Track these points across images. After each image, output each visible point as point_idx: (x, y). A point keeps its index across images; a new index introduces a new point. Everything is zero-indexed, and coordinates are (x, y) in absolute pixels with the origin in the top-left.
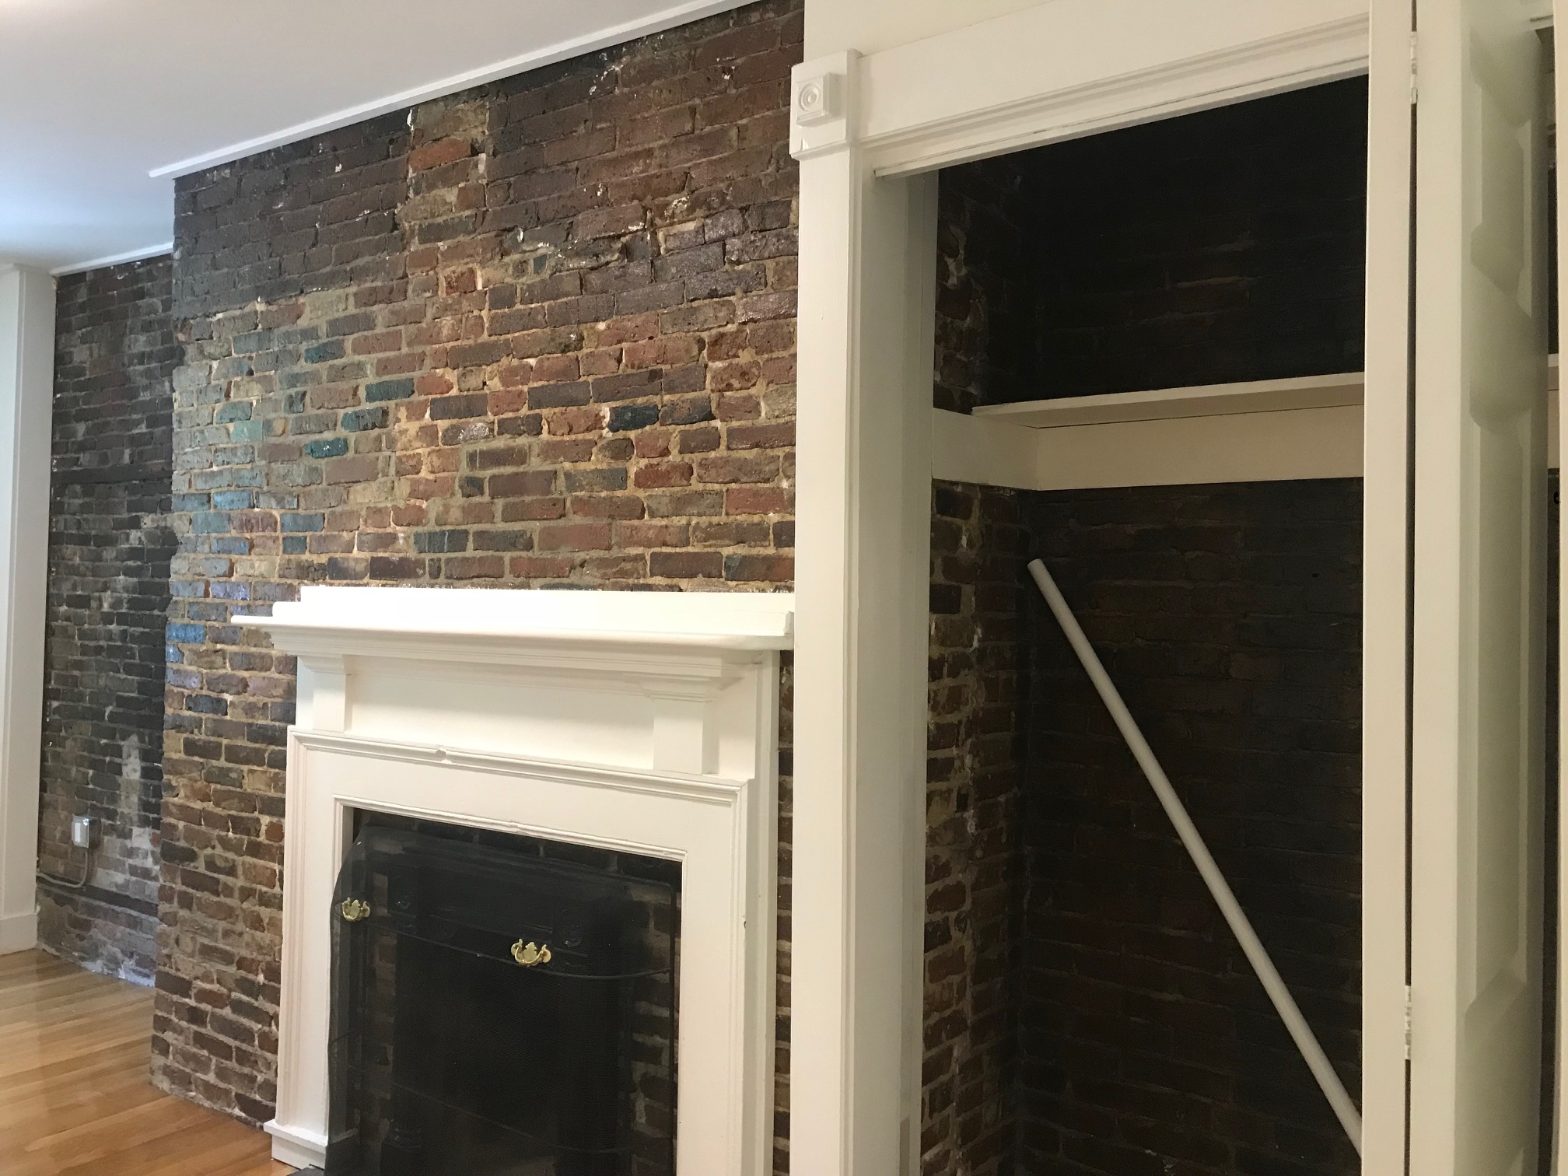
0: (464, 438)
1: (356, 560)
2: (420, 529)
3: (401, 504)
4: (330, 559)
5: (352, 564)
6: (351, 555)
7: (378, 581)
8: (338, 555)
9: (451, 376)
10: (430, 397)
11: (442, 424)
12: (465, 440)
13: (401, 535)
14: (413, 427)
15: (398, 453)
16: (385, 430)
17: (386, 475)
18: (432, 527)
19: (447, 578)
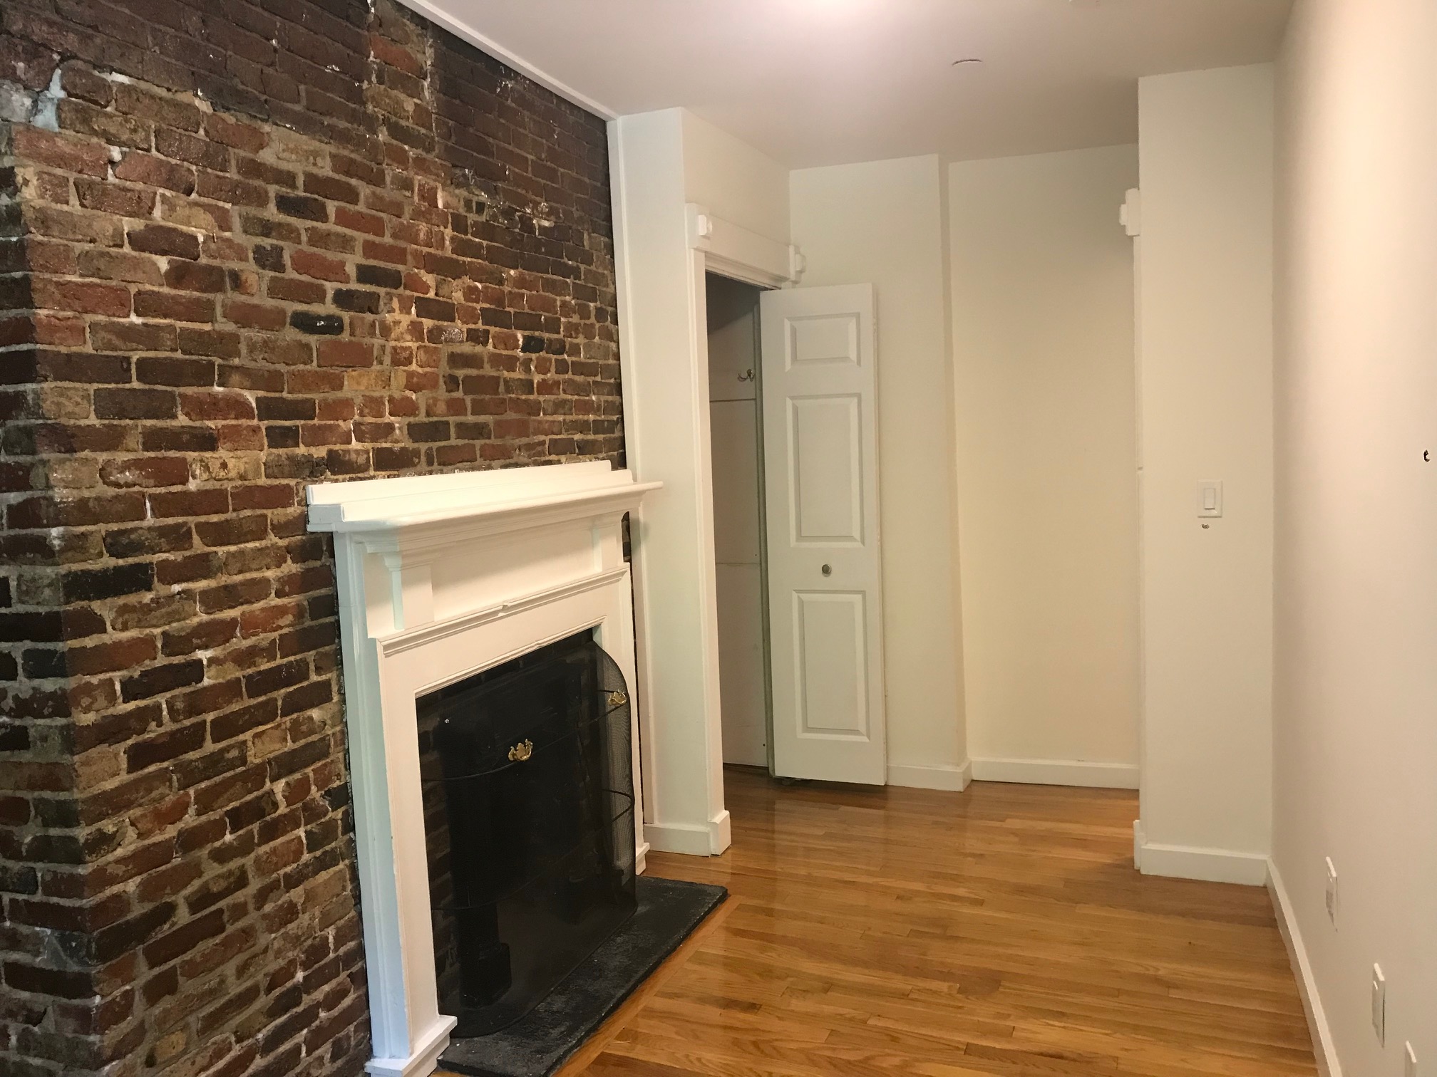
0: (446, 339)
1: (357, 452)
2: (412, 419)
3: (397, 395)
4: (330, 452)
5: (353, 456)
6: (350, 447)
7: (383, 473)
8: (337, 447)
9: (429, 279)
10: (416, 294)
11: (428, 323)
12: (445, 340)
13: (397, 425)
14: (405, 320)
15: (393, 343)
16: (377, 317)
17: (381, 363)
18: (422, 418)
19: (439, 464)
